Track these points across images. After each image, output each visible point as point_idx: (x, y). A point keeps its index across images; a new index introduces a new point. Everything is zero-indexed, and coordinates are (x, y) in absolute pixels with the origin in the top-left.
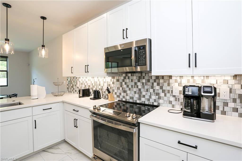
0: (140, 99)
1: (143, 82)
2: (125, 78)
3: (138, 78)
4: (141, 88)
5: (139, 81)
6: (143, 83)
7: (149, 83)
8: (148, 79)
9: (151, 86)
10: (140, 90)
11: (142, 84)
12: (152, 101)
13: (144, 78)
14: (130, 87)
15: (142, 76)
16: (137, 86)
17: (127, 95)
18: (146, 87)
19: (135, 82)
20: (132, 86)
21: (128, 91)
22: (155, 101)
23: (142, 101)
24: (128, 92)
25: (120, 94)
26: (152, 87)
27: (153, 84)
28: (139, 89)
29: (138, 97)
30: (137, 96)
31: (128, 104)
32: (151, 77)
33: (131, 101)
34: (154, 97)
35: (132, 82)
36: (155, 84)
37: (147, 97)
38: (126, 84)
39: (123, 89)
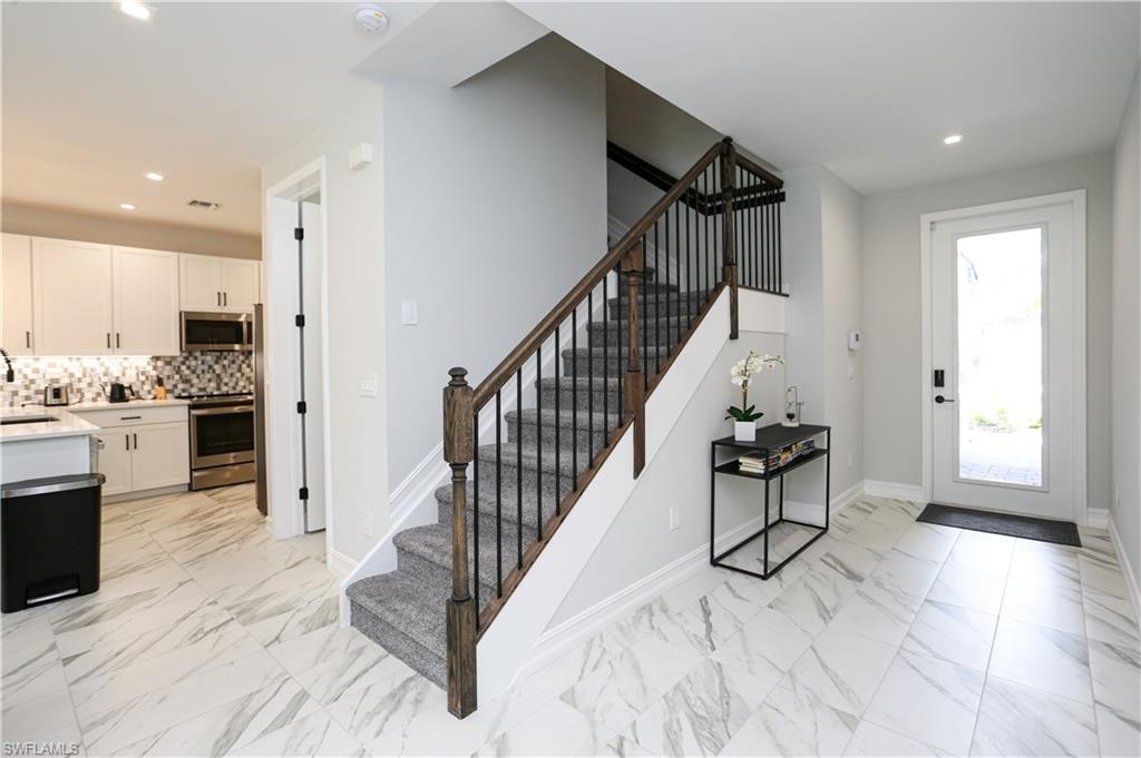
0: (219, 388)
1: (224, 364)
2: (186, 358)
3: (215, 359)
4: (220, 373)
5: (217, 363)
6: (224, 366)
7: (234, 366)
8: (232, 359)
9: (238, 369)
10: (218, 375)
11: (222, 367)
12: (238, 389)
14: (199, 372)
15: (222, 355)
16: (214, 371)
17: (192, 386)
18: (229, 371)
19: (208, 365)
20: (203, 371)
22: (244, 387)
23: (224, 391)
24: (195, 381)
25: (175, 386)
26: (240, 370)
27: (240, 366)
29: (216, 386)
30: (213, 385)
32: (236, 357)
33: (201, 393)
34: (241, 383)
35: (204, 364)
36: (244, 366)
37: (231, 384)
38: (189, 368)
39: (181, 377)
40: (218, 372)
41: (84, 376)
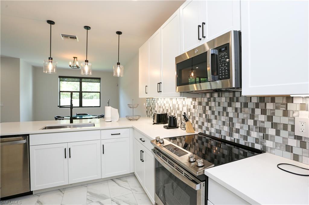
0: (231, 135)
1: (236, 107)
2: (209, 100)
3: (228, 101)
4: (232, 117)
5: (230, 105)
6: (236, 109)
7: (246, 109)
8: (244, 102)
9: (250, 114)
10: (231, 119)
11: (234, 111)
12: (251, 139)
13: (237, 101)
14: (216, 113)
15: (235, 96)
16: (227, 114)
17: (212, 126)
18: (241, 116)
19: (223, 107)
20: (219, 112)
21: (213, 120)
22: (257, 141)
23: (234, 139)
24: (214, 122)
25: (203, 123)
26: (252, 116)
27: (253, 111)
28: (230, 117)
29: (229, 131)
30: (226, 129)
31: (213, 141)
32: (250, 98)
33: (217, 136)
34: (254, 134)
35: (220, 106)
36: (258, 111)
37: (243, 132)
38: (210, 108)
39: (206, 116)
40: (231, 115)
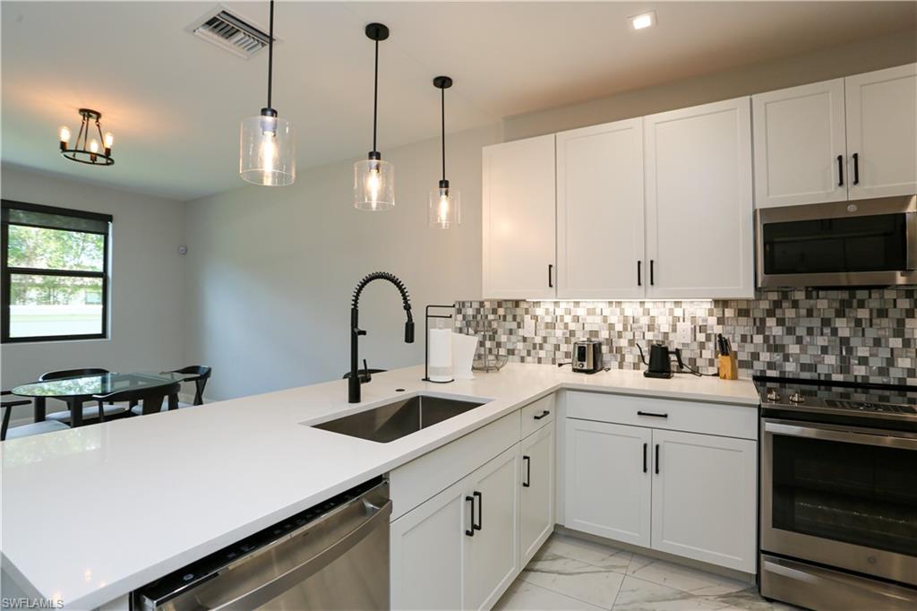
0: (844, 367)
1: (859, 317)
2: (777, 304)
3: (836, 306)
4: (848, 336)
5: (840, 313)
6: (858, 322)
7: (885, 322)
8: (879, 307)
9: (894, 329)
10: (844, 341)
11: (853, 324)
13: (861, 306)
14: (801, 331)
15: (855, 298)
16: (834, 332)
17: (787, 358)
19: (822, 319)
20: (810, 331)
21: (791, 346)
22: (911, 373)
23: (856, 376)
24: (794, 349)
25: (755, 356)
26: (899, 332)
27: (901, 322)
28: (841, 337)
29: (839, 363)
30: (831, 359)
31: (790, 388)
32: (892, 301)
33: (806, 375)
35: (812, 316)
37: (875, 363)
38: (781, 322)
39: (766, 339)
40: (844, 332)
41: (625, 329)
